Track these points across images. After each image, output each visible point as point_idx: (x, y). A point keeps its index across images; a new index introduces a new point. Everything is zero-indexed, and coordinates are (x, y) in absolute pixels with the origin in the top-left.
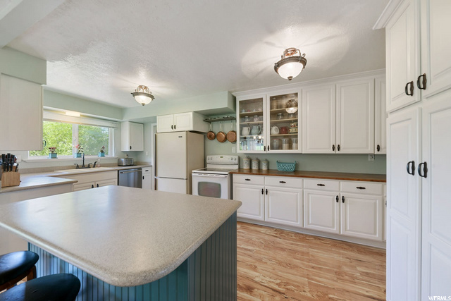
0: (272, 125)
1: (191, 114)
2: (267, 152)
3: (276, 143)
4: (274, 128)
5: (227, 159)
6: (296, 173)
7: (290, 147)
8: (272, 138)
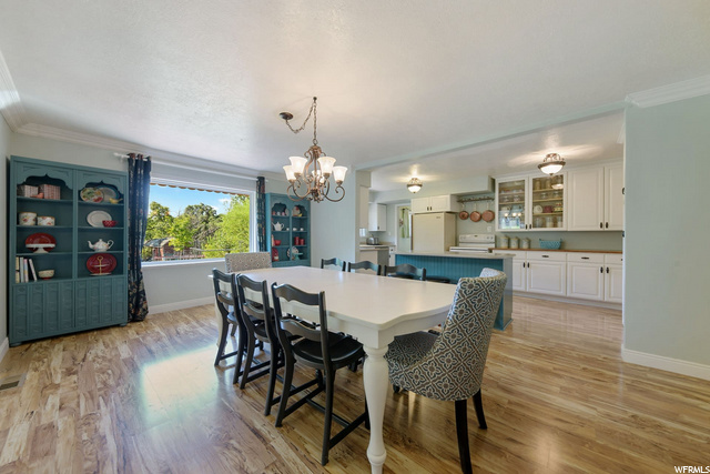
0: (535, 204)
1: (449, 196)
2: (529, 230)
3: (538, 221)
4: (536, 207)
5: (482, 238)
6: (561, 248)
7: (555, 226)
8: (535, 217)
